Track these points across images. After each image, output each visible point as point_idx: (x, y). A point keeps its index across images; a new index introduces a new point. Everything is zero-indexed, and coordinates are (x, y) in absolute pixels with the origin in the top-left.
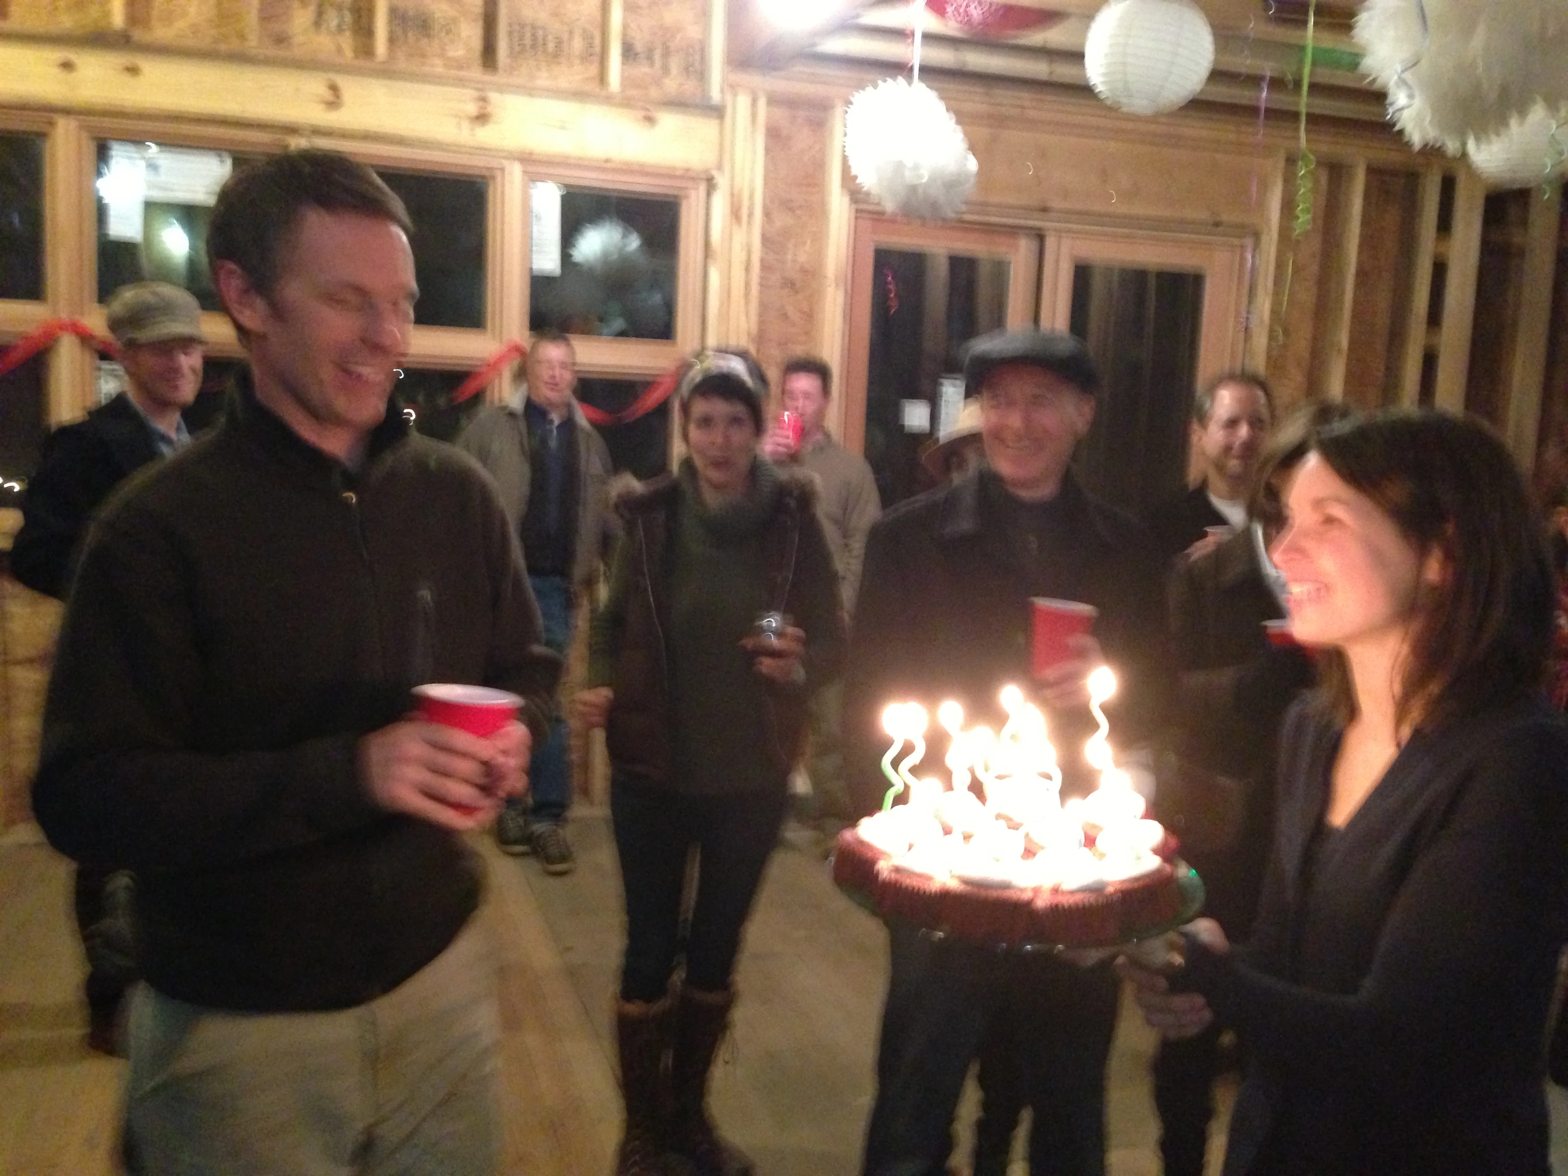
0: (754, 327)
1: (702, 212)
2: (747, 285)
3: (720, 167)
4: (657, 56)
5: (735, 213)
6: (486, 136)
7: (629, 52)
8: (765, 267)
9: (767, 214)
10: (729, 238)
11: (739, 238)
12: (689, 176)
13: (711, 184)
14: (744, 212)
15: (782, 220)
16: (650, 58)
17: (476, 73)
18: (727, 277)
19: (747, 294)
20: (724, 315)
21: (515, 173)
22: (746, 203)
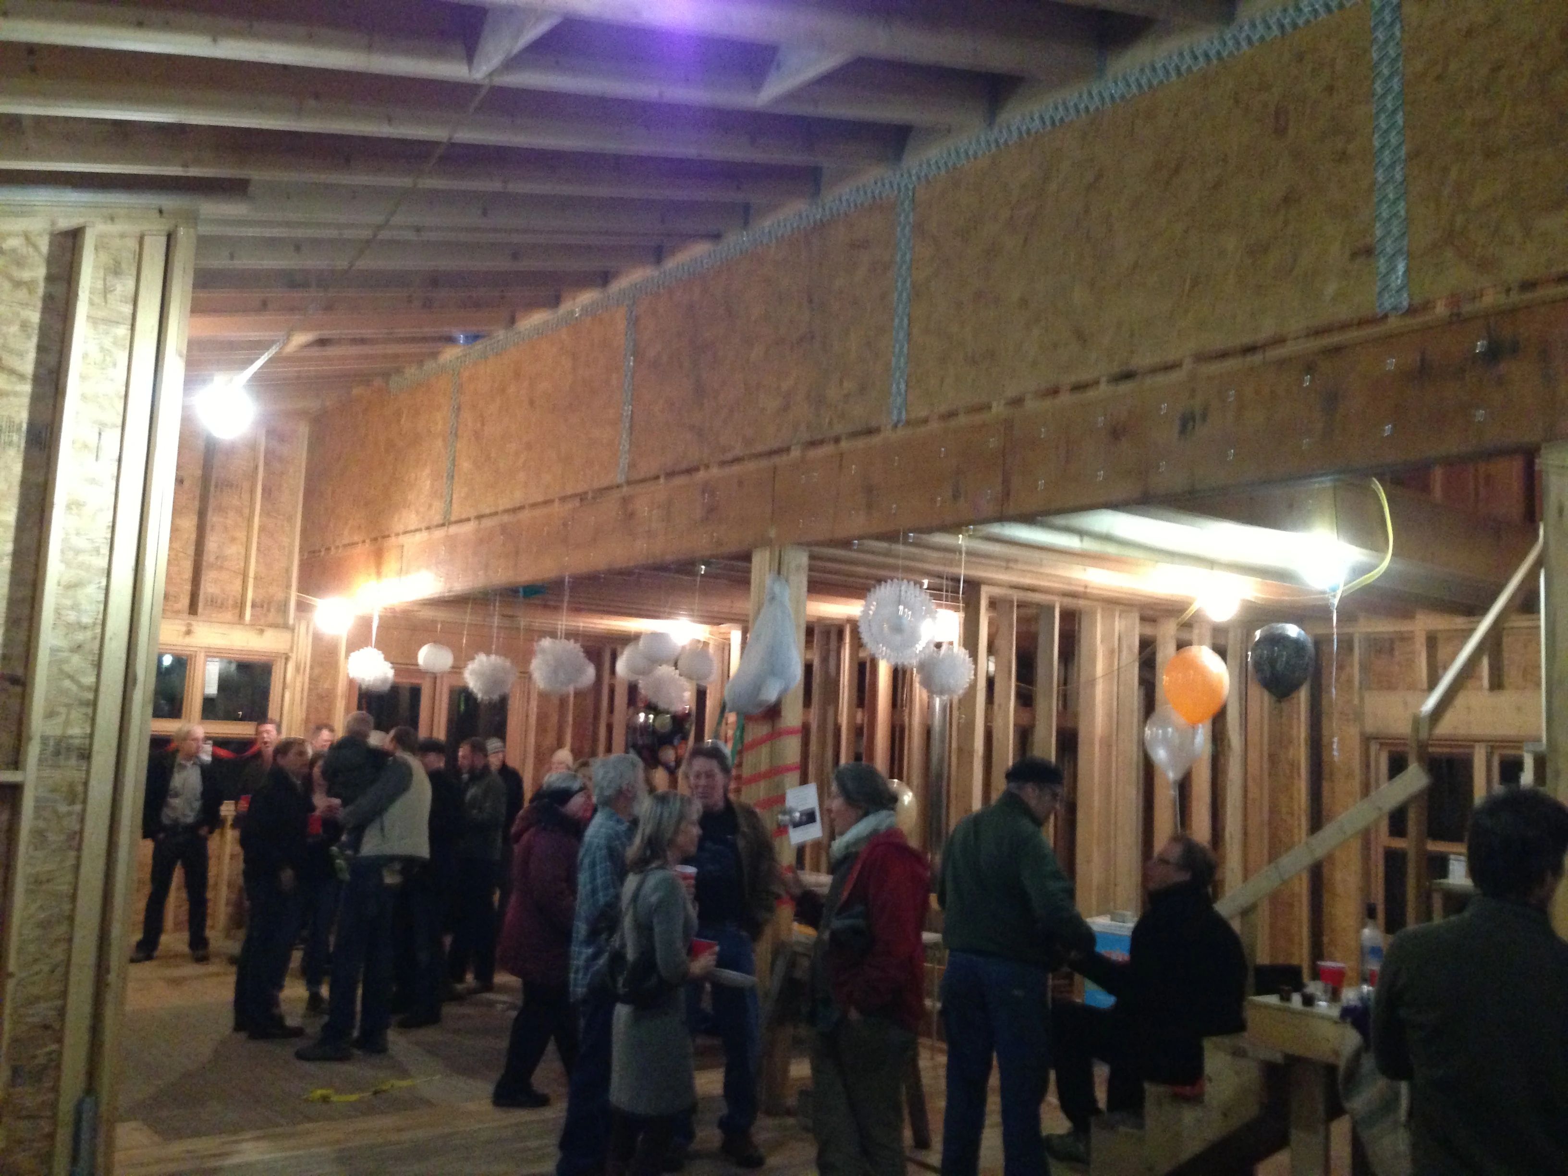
0: (304, 716)
1: (282, 671)
2: (302, 698)
3: (292, 648)
4: (265, 606)
5: (297, 669)
6: (188, 640)
7: (253, 606)
8: (310, 689)
9: (312, 668)
10: (294, 679)
11: (299, 679)
12: (278, 655)
13: (287, 659)
14: (302, 671)
15: (317, 671)
16: (262, 607)
17: (185, 616)
18: (293, 694)
19: (301, 703)
20: (291, 711)
21: (201, 657)
22: (302, 666)
